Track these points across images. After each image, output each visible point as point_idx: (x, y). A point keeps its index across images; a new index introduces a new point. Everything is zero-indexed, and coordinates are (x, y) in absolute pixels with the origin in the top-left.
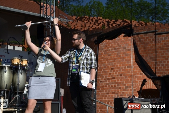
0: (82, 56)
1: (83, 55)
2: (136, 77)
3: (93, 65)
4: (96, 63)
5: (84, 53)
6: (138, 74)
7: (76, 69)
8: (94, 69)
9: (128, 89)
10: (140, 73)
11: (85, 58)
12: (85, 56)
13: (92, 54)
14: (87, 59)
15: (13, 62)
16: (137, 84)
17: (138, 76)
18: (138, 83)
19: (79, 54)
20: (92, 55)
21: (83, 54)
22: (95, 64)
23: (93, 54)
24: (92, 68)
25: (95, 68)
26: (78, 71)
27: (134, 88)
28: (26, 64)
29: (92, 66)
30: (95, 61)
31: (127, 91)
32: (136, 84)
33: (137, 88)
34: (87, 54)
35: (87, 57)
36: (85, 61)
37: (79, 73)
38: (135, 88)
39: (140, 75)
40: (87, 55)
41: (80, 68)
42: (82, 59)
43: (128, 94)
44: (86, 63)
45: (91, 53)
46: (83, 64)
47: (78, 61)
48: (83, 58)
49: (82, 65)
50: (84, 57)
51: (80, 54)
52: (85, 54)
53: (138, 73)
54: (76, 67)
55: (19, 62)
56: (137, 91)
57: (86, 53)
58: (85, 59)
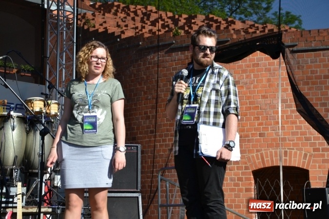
0: (205, 85)
1: (209, 83)
2: (249, 141)
3: (232, 105)
4: (237, 101)
5: (210, 78)
6: (253, 135)
7: (192, 115)
8: (234, 116)
9: (232, 165)
10: (258, 132)
11: (214, 89)
12: (214, 84)
13: (229, 80)
14: (217, 91)
15: (31, 107)
16: (253, 157)
17: (254, 138)
18: (254, 154)
19: (197, 82)
20: (228, 84)
21: (207, 80)
22: (235, 104)
23: (231, 82)
24: (230, 114)
25: (236, 113)
26: (195, 120)
27: (246, 163)
28: (57, 112)
29: (229, 107)
30: (236, 96)
31: (230, 170)
32: (250, 155)
33: (251, 165)
34: (216, 80)
35: (218, 87)
36: (213, 97)
37: (196, 124)
38: (248, 165)
39: (259, 138)
40: (218, 82)
41: (199, 112)
42: (206, 92)
43: (233, 176)
44: (216, 100)
45: (227, 77)
46: (209, 102)
47: (196, 96)
48: (209, 90)
49: (205, 105)
50: (211, 87)
51: (199, 81)
52: (212, 81)
53: (253, 132)
54: (193, 111)
55: (43, 106)
56: (251, 171)
57: (214, 77)
58: (214, 92)
